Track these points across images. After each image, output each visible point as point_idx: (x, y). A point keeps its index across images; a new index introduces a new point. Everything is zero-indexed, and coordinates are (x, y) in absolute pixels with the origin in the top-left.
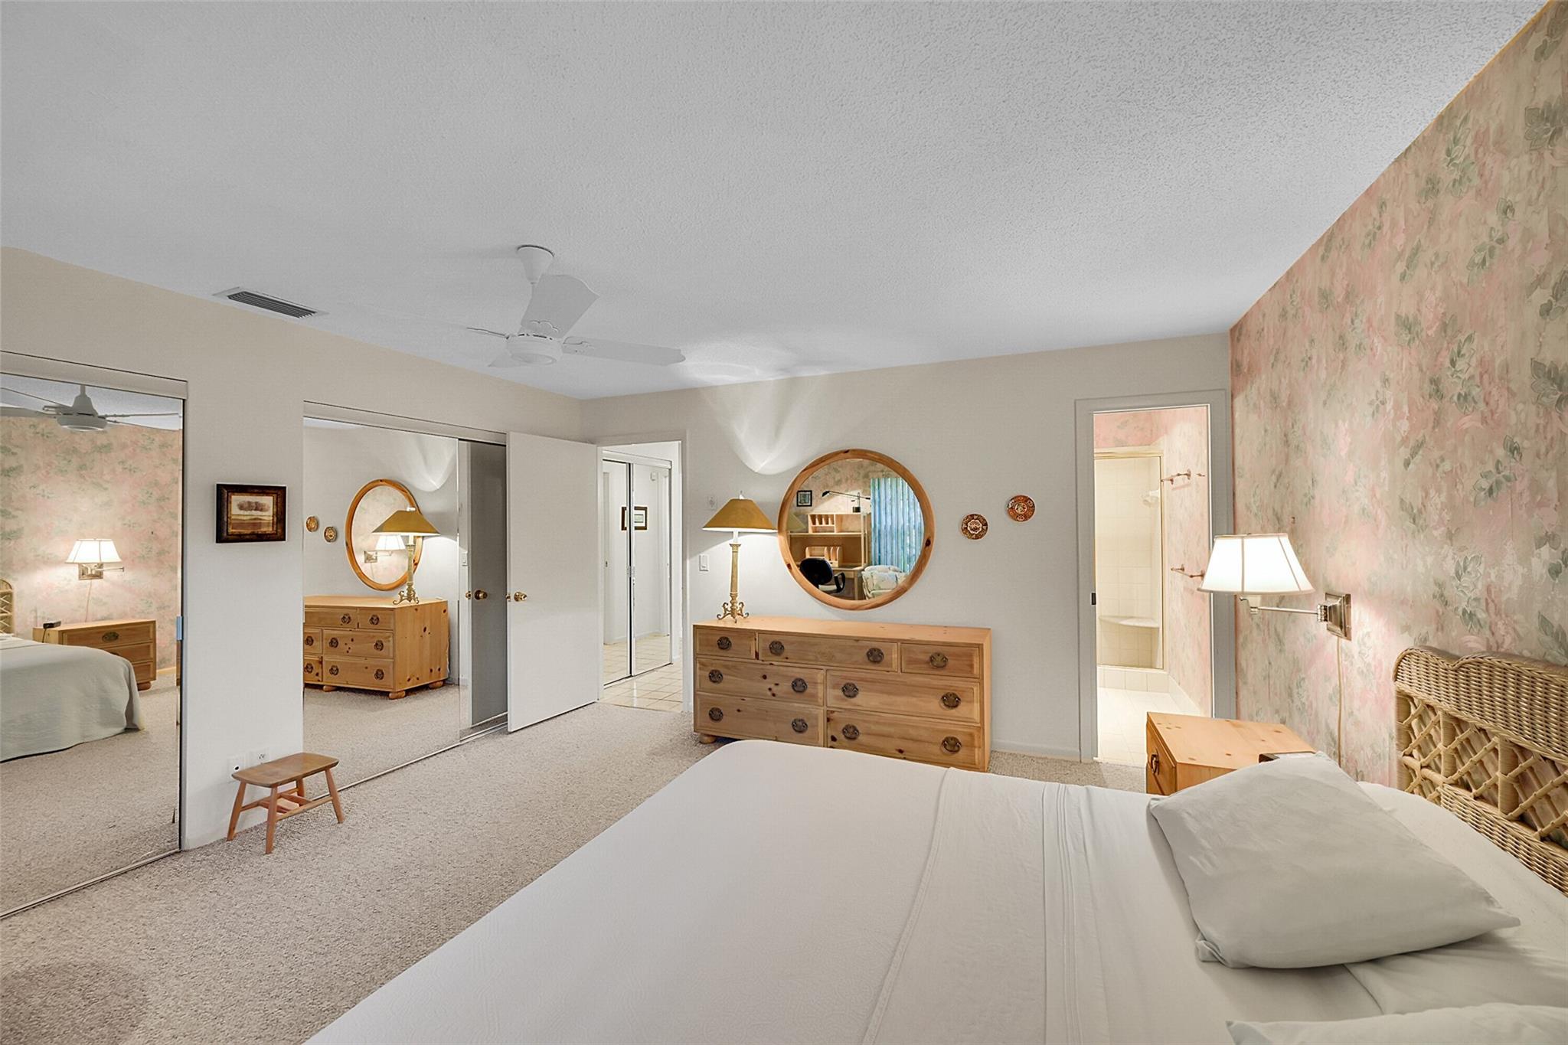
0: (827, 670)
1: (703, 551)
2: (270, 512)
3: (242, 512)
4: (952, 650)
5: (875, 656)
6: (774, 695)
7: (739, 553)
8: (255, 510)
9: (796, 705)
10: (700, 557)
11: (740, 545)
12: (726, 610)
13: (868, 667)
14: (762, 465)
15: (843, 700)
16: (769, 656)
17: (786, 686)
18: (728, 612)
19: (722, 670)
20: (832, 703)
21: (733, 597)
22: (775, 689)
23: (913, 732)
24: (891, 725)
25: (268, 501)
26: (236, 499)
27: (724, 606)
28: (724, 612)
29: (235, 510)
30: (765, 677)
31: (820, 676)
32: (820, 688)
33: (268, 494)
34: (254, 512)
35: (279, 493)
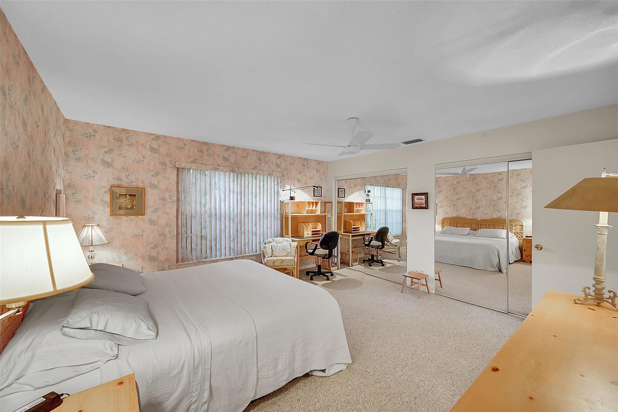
2: (424, 201)
3: (417, 201)
8: (421, 200)
25: (423, 197)
26: (416, 197)
29: (416, 200)
33: (423, 195)
34: (420, 201)
35: (426, 194)
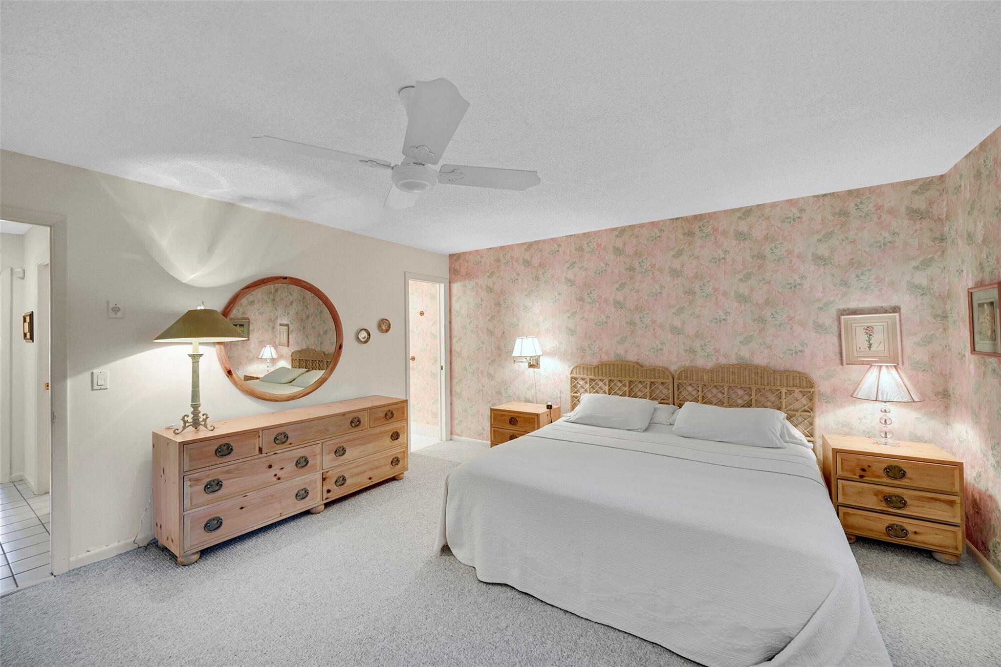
0: (322, 443)
1: (98, 366)
4: (395, 406)
5: (356, 422)
6: (279, 479)
7: (200, 363)
9: (298, 479)
10: (92, 373)
11: (201, 355)
12: (185, 422)
13: (351, 431)
14: (192, 276)
15: (335, 460)
16: (274, 447)
17: (291, 467)
18: (187, 424)
19: (221, 477)
20: (327, 465)
21: (195, 407)
22: (280, 474)
23: (377, 464)
24: (365, 464)
27: (183, 419)
28: (183, 425)
30: (270, 467)
31: (318, 448)
32: (318, 458)
